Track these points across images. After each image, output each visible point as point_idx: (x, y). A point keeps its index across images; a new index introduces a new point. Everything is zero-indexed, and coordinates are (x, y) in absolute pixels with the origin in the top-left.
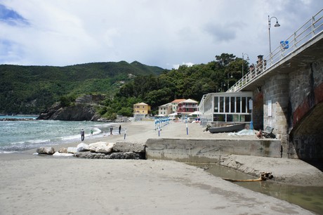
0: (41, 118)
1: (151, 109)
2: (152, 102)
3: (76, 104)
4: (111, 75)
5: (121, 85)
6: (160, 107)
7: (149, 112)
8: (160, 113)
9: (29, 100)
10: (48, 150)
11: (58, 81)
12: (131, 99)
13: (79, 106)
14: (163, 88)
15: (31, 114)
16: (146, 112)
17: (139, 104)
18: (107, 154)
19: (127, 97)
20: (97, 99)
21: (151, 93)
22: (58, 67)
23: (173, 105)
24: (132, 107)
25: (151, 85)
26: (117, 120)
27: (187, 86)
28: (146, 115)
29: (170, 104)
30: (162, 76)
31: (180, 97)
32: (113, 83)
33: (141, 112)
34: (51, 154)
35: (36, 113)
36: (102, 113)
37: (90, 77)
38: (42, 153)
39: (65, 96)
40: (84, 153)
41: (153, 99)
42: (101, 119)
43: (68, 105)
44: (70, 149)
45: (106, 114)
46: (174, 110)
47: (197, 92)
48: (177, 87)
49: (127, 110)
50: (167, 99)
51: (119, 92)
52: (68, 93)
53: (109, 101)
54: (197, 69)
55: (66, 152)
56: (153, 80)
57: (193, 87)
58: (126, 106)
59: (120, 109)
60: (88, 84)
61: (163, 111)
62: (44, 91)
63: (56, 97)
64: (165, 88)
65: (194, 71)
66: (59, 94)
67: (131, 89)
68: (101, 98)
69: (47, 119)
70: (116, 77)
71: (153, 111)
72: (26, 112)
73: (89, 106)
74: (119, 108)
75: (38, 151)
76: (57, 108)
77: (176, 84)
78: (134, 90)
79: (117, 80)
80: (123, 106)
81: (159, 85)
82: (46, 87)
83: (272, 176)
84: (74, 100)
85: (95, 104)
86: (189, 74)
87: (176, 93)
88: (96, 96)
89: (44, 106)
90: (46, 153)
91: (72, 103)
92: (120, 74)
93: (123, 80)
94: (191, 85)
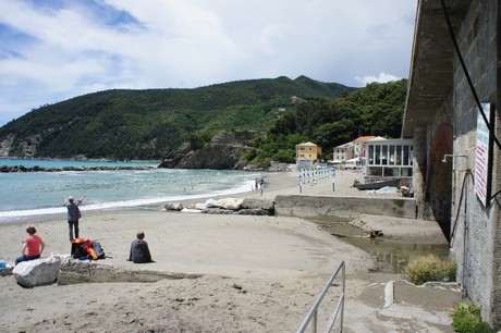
0: (164, 165)
1: (323, 151)
2: (324, 140)
3: (212, 145)
4: (265, 98)
5: (281, 113)
6: (335, 149)
7: (319, 157)
8: (335, 157)
9: (147, 139)
10: (176, 206)
11: (187, 111)
12: (292, 137)
13: (216, 148)
14: (340, 119)
15: (149, 159)
16: (314, 157)
17: (303, 144)
18: (235, 210)
19: (286, 134)
20: (243, 137)
21: (322, 127)
22: (186, 90)
23: (357, 145)
24: (294, 149)
25: (322, 114)
26: (271, 169)
27: (379, 115)
28: (315, 161)
29: (351, 144)
30: (340, 101)
31: (368, 134)
32: (267, 110)
33: (307, 156)
34: (179, 210)
35: (157, 157)
36: (251, 158)
37: (232, 104)
38: (170, 209)
39: (196, 133)
40: (212, 210)
41: (325, 137)
42: (249, 167)
43: (201, 147)
44: (198, 205)
45: (255, 160)
46: (356, 153)
47: (394, 125)
48: (363, 117)
49: (286, 153)
50: (347, 136)
51: (274, 127)
52: (202, 128)
53: (260, 140)
54: (395, 87)
55: (194, 208)
56: (326, 108)
57: (387, 117)
58: (284, 147)
59: (276, 152)
60: (231, 113)
61: (340, 154)
62: (167, 125)
63: (184, 134)
64: (344, 120)
65: (389, 92)
66: (188, 129)
67: (293, 121)
68: (248, 135)
69: (172, 167)
70: (272, 102)
71: (325, 155)
72: (144, 156)
73: (231, 148)
74: (274, 149)
75: (166, 206)
76: (185, 152)
77: (361, 113)
78: (297, 123)
79: (274, 106)
80: (280, 147)
81: (335, 114)
82: (170, 119)
83: (382, 235)
84: (209, 140)
85: (239, 145)
86: (382, 97)
87: (361, 126)
88: (241, 133)
89: (167, 148)
90: (174, 209)
91: (206, 144)
92: (279, 97)
93: (283, 106)
94: (386, 114)
